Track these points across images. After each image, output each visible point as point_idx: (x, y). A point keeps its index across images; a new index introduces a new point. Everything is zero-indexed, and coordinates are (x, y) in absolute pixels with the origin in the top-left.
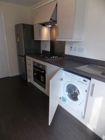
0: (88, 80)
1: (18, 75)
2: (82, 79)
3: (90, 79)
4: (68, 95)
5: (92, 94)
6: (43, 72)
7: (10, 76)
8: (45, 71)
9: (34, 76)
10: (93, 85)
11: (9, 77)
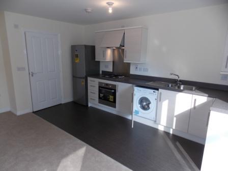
0: (156, 91)
1: (71, 101)
2: (152, 91)
3: (158, 90)
4: (140, 107)
5: (160, 100)
6: (113, 91)
7: (63, 103)
8: (115, 90)
9: (100, 98)
10: (161, 93)
11: (61, 104)
